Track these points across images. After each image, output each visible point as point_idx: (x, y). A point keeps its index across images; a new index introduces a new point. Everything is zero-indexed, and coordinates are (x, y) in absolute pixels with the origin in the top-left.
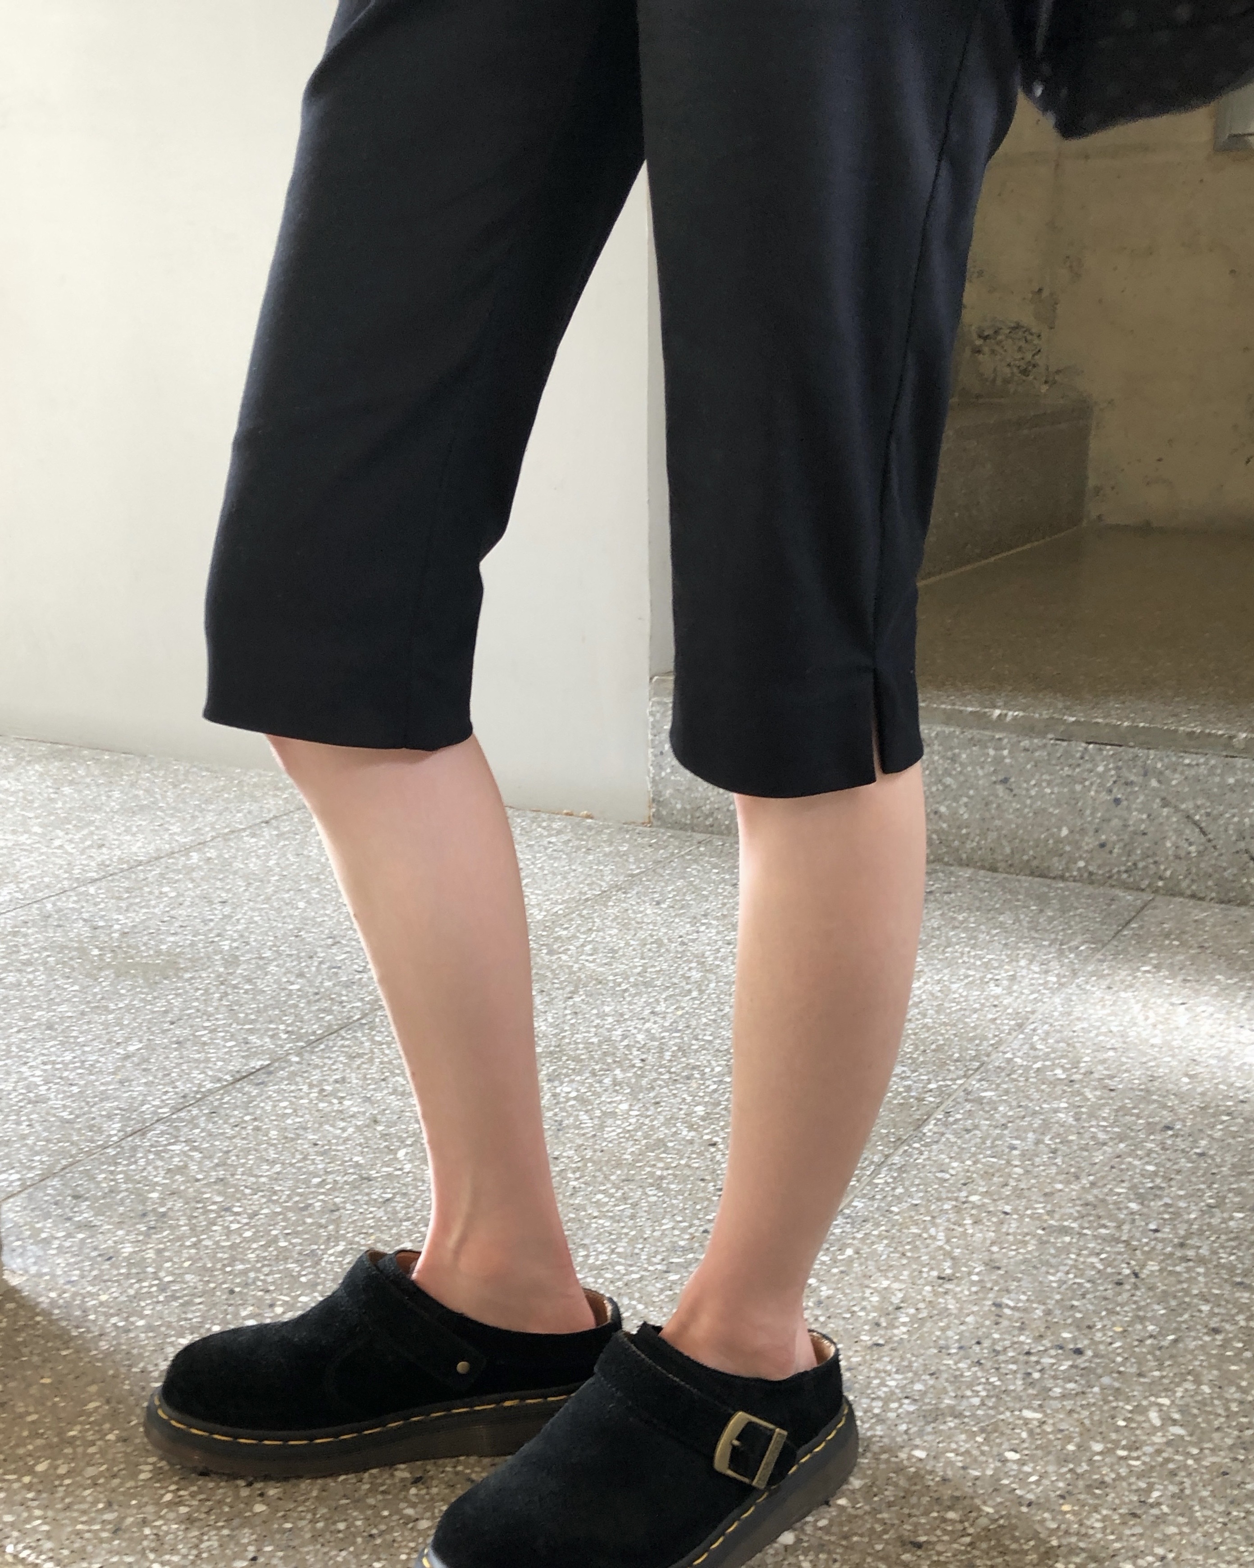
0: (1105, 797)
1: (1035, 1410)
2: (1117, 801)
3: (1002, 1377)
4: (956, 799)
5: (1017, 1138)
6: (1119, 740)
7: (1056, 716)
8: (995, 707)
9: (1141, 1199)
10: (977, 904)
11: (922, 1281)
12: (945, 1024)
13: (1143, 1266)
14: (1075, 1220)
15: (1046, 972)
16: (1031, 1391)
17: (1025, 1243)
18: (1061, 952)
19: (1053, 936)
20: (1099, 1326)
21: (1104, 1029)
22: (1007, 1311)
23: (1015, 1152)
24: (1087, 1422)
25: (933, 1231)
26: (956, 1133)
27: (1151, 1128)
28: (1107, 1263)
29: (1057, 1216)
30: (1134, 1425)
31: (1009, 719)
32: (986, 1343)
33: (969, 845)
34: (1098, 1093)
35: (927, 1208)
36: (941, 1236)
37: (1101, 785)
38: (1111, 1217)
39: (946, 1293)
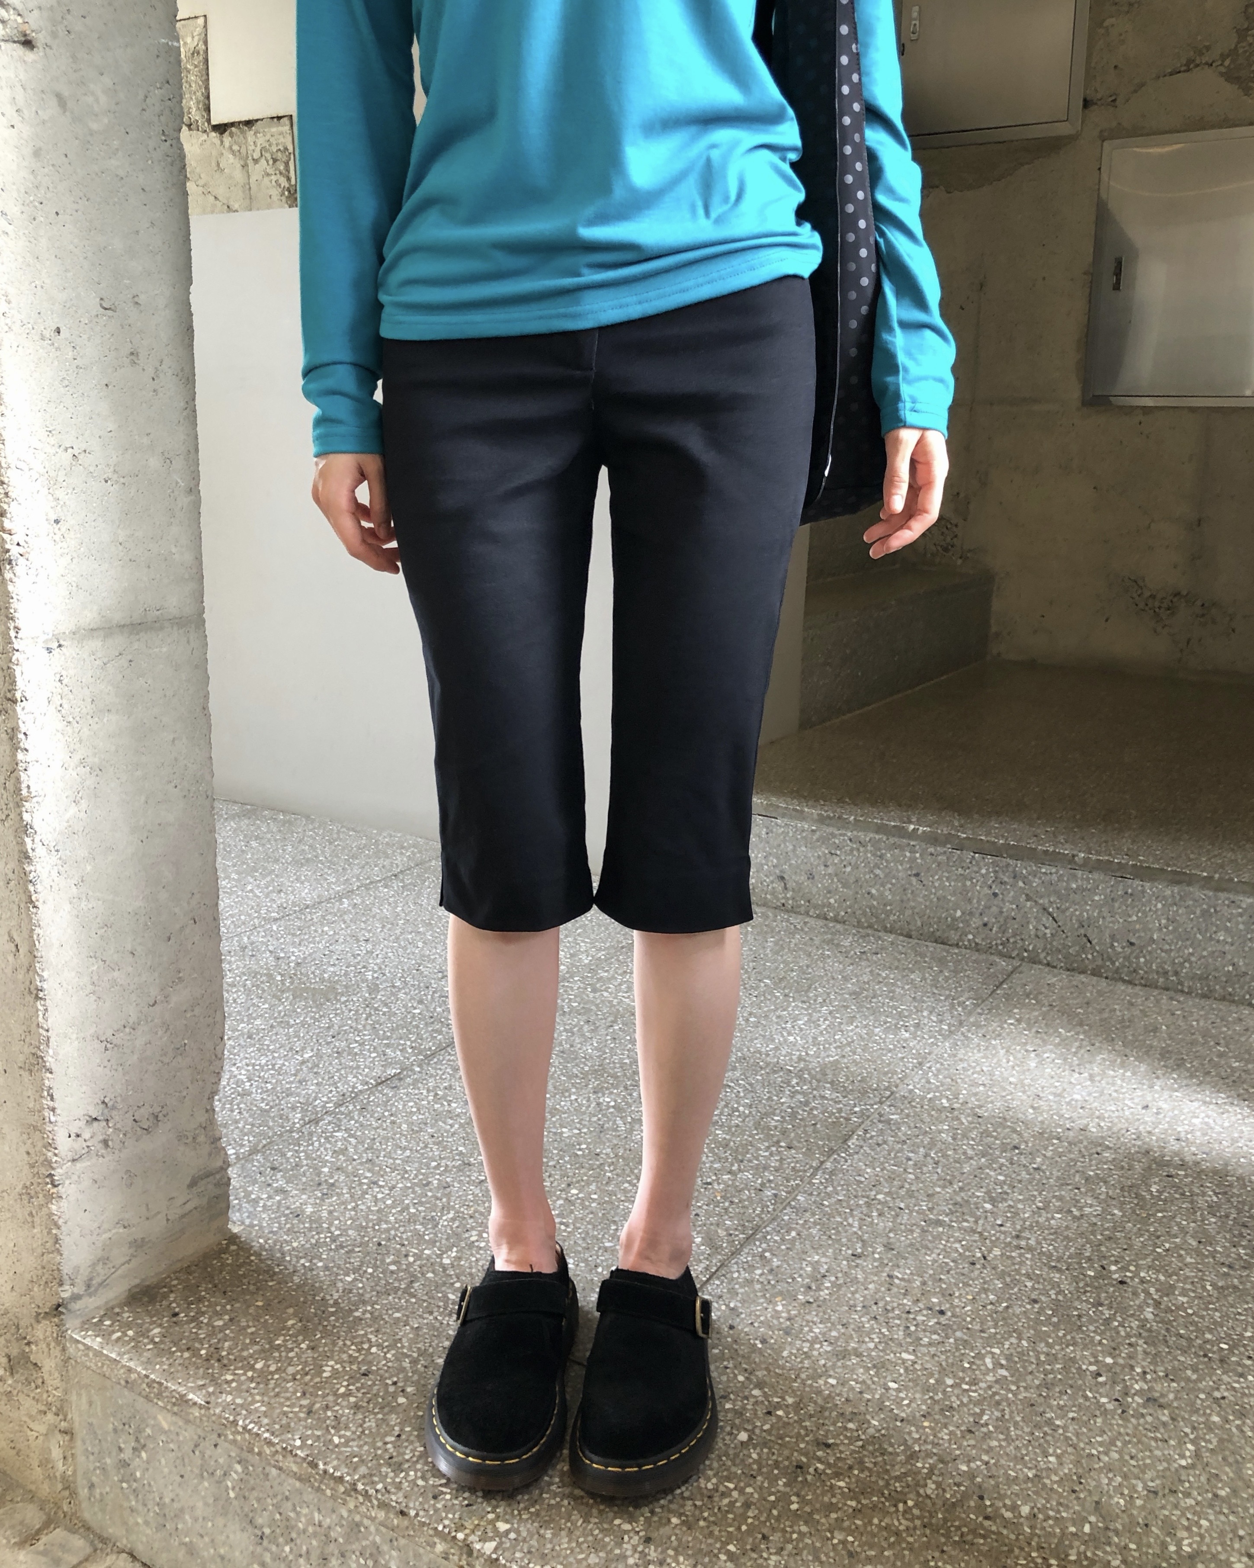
0: (986, 891)
1: (909, 1353)
2: (995, 895)
3: (890, 1328)
4: (883, 885)
5: (912, 1152)
6: (997, 852)
7: (953, 832)
8: (910, 822)
9: (993, 1201)
10: (896, 964)
11: (841, 1257)
12: (868, 1060)
13: (990, 1252)
14: (947, 1215)
15: (941, 1021)
16: (908, 1340)
17: (912, 1231)
18: (952, 1006)
19: (947, 992)
20: (957, 1294)
21: (978, 1069)
22: (897, 1281)
23: (910, 1163)
24: (944, 1363)
25: (850, 1220)
26: (870, 1147)
27: (1004, 1148)
28: (967, 1248)
29: (935, 1212)
30: (974, 1367)
31: (920, 832)
32: (881, 1304)
33: (892, 918)
34: (970, 1119)
35: (848, 1202)
36: (856, 1224)
37: (985, 882)
38: (972, 1214)
39: (857, 1266)
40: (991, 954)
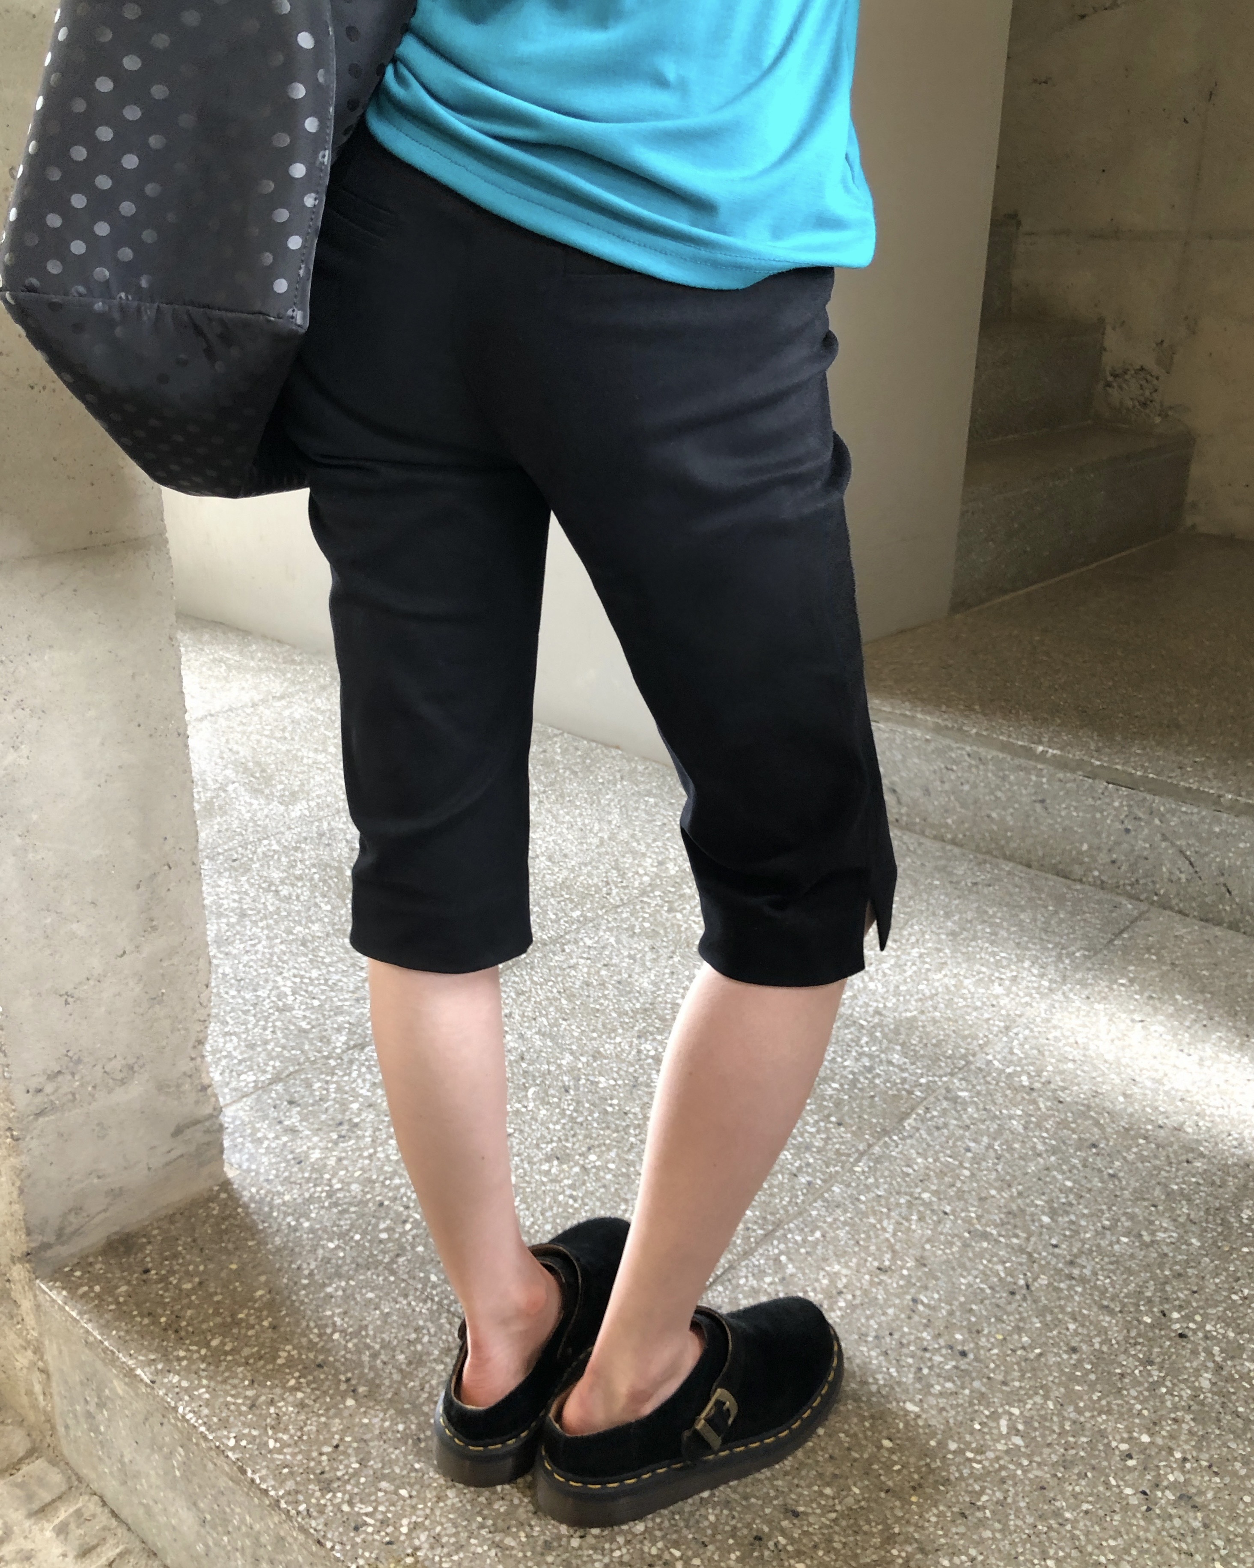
1: (915, 1404)
2: (1127, 831)
3: (899, 1367)
5: (974, 1141)
9: (1053, 1214)
10: (1007, 899)
11: (863, 1270)
12: (949, 1019)
13: (1035, 1279)
14: (996, 1226)
15: (1042, 976)
16: (918, 1386)
17: (951, 1244)
19: (1057, 939)
20: (986, 1332)
21: (1071, 1039)
22: (921, 1307)
23: (969, 1155)
24: (951, 1421)
25: (885, 1223)
26: (929, 1132)
27: (1080, 1145)
28: (1010, 1272)
29: (983, 1221)
30: (986, 1430)
32: (896, 1336)
34: (1049, 1104)
35: (887, 1199)
36: (890, 1229)
38: (1026, 1229)
39: (879, 1284)
40: (1118, 894)
